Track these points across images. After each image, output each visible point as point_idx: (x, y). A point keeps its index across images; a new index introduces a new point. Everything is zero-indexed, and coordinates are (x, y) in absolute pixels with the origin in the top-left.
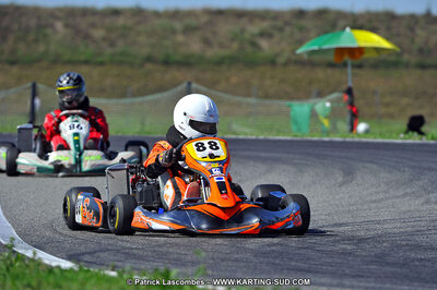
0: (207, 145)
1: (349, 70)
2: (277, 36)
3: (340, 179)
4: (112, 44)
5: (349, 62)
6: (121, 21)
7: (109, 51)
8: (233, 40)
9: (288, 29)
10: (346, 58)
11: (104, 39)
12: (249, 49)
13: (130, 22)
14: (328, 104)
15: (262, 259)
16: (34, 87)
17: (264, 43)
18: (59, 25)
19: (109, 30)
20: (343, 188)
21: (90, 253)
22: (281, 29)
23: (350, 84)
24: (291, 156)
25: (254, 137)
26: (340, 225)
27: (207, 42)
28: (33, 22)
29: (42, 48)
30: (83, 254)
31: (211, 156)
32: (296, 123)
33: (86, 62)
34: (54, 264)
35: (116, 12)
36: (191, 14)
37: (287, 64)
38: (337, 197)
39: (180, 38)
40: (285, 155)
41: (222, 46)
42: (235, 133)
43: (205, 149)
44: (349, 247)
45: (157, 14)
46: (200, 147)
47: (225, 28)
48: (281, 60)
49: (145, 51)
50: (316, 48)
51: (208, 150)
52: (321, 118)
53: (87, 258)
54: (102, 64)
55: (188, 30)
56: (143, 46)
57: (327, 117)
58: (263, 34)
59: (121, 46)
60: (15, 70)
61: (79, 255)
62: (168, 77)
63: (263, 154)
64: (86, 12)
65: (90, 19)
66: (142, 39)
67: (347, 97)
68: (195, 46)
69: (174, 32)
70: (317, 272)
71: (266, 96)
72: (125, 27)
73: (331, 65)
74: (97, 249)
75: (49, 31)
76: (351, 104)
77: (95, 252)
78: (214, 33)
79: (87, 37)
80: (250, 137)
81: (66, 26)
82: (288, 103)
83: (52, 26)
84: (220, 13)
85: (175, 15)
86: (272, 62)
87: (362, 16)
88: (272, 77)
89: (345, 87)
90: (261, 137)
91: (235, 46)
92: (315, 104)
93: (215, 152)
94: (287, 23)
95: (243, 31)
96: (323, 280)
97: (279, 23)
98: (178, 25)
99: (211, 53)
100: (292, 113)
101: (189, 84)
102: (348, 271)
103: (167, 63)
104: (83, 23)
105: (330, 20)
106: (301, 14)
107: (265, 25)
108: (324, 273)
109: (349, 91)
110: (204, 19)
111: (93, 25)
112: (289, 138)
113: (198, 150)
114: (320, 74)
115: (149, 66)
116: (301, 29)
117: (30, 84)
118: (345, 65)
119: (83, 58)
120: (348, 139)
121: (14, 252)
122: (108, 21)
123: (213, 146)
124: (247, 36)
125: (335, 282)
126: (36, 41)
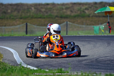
0: (56, 36)
1: (108, 18)
2: (90, 9)
3: (107, 45)
4: (47, 13)
5: (108, 15)
6: (49, 7)
7: (46, 15)
8: (78, 11)
9: (93, 7)
10: (108, 14)
11: (45, 11)
12: (83, 13)
13: (51, 7)
14: (103, 26)
15: (86, 66)
16: (27, 24)
17: (86, 11)
18: (33, 8)
19: (46, 9)
20: (107, 48)
21: (42, 66)
22: (91, 8)
23: (109, 21)
24: (94, 40)
25: (84, 35)
26: (107, 57)
27: (71, 11)
28: (26, 7)
29: (29, 14)
30: (40, 66)
31: (56, 39)
32: (95, 31)
33: (40, 18)
34: (32, 69)
35: (48, 4)
36: (67, 4)
37: (92, 16)
38: (106, 50)
39: (64, 11)
40: (92, 40)
41: (75, 12)
42: (79, 34)
43: (55, 37)
44: (109, 62)
45: (58, 4)
46: (54, 37)
47: (76, 8)
48: (91, 15)
49: (56, 14)
50: (100, 12)
51: (56, 37)
52: (102, 30)
53: (41, 67)
54: (44, 18)
55: (67, 8)
56: (55, 13)
57: (103, 30)
58: (86, 9)
59: (49, 13)
60: (22, 20)
61: (39, 66)
62: (62, 21)
63: (86, 39)
64: (40, 5)
65: (41, 6)
66: (55, 11)
67: (108, 24)
68: (69, 13)
69: (63, 9)
70: (101, 69)
71: (88, 25)
72: (50, 8)
73: (104, 17)
74: (44, 65)
75: (30, 10)
76: (109, 26)
77: (43, 65)
78: (73, 9)
79: (40, 11)
80: (83, 35)
81: (35, 8)
82: (93, 26)
83: (31, 9)
84: (75, 4)
85: (63, 5)
86: (89, 16)
87: (112, 3)
88: (89, 20)
89: (107, 22)
90: (86, 35)
91: (79, 12)
92: (100, 26)
93: (57, 38)
94: (92, 6)
95: (81, 8)
96: (102, 71)
97: (90, 6)
98: (64, 7)
99: (73, 14)
100: (94, 29)
101: (67, 22)
102: (109, 68)
103: (61, 17)
104: (39, 7)
105: (103, 5)
106: (96, 3)
107: (87, 6)
108: (103, 69)
109: (109, 23)
110: (71, 5)
111: (42, 8)
112: (93, 35)
113: (53, 37)
114: (101, 19)
115: (57, 18)
116: (96, 7)
117: (25, 23)
118: (107, 16)
119: (39, 16)
120: (108, 35)
121: (22, 66)
122: (46, 7)
123: (57, 36)
124: (82, 9)
125: (105, 71)
126: (27, 12)
